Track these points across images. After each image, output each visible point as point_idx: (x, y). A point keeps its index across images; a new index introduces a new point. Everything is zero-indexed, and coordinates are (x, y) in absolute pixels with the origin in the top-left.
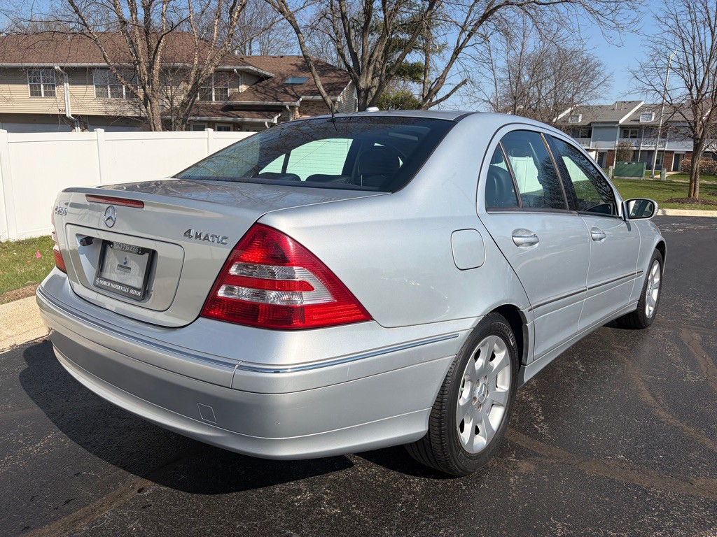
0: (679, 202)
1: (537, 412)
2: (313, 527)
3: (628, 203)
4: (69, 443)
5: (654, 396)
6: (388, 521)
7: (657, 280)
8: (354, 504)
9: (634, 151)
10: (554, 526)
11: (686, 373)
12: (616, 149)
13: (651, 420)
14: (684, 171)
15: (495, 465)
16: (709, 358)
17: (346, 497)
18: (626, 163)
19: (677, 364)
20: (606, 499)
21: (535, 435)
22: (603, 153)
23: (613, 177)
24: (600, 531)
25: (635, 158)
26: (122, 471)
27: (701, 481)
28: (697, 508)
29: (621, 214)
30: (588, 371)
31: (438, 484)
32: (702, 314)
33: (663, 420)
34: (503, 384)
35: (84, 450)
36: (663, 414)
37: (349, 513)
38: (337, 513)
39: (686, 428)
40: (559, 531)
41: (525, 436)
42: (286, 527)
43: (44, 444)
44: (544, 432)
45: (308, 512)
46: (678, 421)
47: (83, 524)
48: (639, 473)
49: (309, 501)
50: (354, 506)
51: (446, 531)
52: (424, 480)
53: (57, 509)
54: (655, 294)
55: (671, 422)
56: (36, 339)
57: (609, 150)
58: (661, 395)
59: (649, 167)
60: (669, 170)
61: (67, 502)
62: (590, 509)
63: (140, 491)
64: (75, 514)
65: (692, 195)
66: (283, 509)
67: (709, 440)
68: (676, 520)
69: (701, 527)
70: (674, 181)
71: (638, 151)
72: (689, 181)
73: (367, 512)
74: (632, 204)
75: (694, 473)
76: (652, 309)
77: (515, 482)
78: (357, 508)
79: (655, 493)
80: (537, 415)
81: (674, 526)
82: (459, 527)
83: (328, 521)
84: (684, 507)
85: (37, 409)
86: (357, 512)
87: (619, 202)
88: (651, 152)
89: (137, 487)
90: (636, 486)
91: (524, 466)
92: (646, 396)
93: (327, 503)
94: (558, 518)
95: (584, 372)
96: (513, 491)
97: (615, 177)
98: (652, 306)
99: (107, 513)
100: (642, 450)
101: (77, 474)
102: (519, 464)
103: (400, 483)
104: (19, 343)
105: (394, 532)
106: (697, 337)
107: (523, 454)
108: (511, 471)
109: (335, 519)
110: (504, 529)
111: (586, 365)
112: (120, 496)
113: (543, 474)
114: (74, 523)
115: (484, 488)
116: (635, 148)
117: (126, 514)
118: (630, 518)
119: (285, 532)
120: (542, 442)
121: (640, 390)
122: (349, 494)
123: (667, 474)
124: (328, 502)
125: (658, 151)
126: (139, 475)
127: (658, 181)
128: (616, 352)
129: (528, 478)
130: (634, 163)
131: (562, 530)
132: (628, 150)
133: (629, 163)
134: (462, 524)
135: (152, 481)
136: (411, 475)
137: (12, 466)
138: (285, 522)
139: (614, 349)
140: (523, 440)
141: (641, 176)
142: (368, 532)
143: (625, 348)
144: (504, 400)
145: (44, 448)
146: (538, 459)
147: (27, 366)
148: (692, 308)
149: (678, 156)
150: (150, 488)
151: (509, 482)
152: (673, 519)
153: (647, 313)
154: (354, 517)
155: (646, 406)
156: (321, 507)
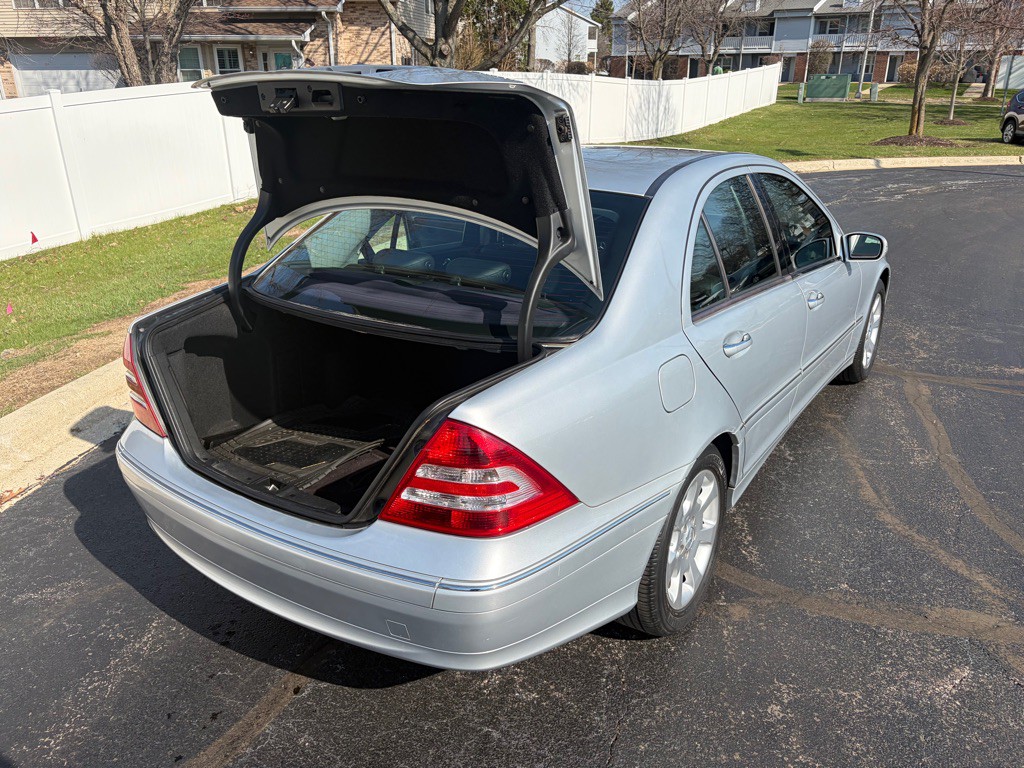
0: (896, 143)
1: (743, 531)
2: (512, 720)
3: (848, 237)
4: (184, 632)
5: (877, 491)
6: (596, 703)
7: (877, 317)
8: (552, 684)
9: (834, 53)
10: (779, 690)
11: (913, 451)
12: (808, 51)
13: (876, 529)
14: (902, 81)
15: (704, 613)
16: (940, 425)
17: (540, 676)
18: (823, 77)
19: (902, 437)
20: (833, 647)
21: (744, 565)
22: (790, 58)
23: (804, 99)
24: (829, 692)
25: (835, 63)
26: (264, 665)
27: (936, 613)
28: (933, 650)
29: (839, 253)
30: (797, 460)
31: (641, 647)
32: (930, 350)
33: (889, 527)
34: (710, 519)
35: (206, 640)
36: (888, 518)
37: (549, 698)
38: (534, 698)
39: (917, 537)
40: (785, 695)
41: (732, 568)
42: (482, 724)
43: (153, 636)
44: (754, 559)
45: (502, 701)
46: (907, 528)
47: (243, 745)
48: (867, 608)
49: (500, 687)
50: (552, 687)
51: (662, 709)
52: (626, 643)
53: (204, 728)
54: (873, 336)
55: (900, 529)
56: (68, 463)
57: (798, 54)
58: (885, 488)
59: (855, 78)
60: (881, 82)
61: (214, 717)
62: (817, 662)
63: (297, 691)
64: (230, 732)
65: (914, 132)
66: (472, 699)
67: (942, 552)
68: (911, 668)
69: (937, 675)
70: (890, 101)
71: (839, 53)
72: (911, 101)
73: (568, 694)
74: (854, 240)
75: (928, 601)
76: (870, 355)
77: (729, 635)
78: (557, 689)
79: (886, 634)
80: (743, 534)
81: (909, 677)
82: (676, 702)
83: (528, 711)
84: (919, 650)
85: (122, 584)
86: (558, 694)
87: (838, 237)
88: (857, 55)
89: (291, 686)
90: (864, 625)
91: (738, 611)
92: (868, 493)
93: (521, 687)
94: (783, 679)
95: (793, 462)
96: (729, 648)
97: (807, 100)
98: (870, 351)
99: (268, 727)
100: (867, 573)
101: (211, 677)
102: (731, 610)
103: (599, 650)
104: (48, 473)
105: (605, 717)
106: (925, 390)
107: (736, 594)
108: (722, 621)
109: (535, 708)
110: (726, 700)
111: (794, 449)
112: (275, 701)
113: (760, 621)
114: (234, 743)
115: (695, 646)
116: (836, 50)
117: (290, 725)
118: (861, 671)
119: (481, 730)
120: (753, 574)
121: (860, 483)
122: (542, 672)
123: (898, 606)
124: (522, 685)
125: (869, 52)
126: (287, 669)
127: (867, 103)
128: (828, 426)
129: (743, 628)
130: (834, 77)
131: (788, 694)
132: (825, 52)
133: (827, 78)
134: (678, 698)
135: (308, 676)
136: (609, 637)
137: (124, 673)
138: (479, 717)
139: (826, 420)
140: (731, 575)
141: (843, 96)
142: (576, 720)
143: (839, 417)
144: (711, 537)
145: (155, 643)
146: (752, 600)
147: (78, 514)
148: (918, 342)
149: (894, 60)
150: (306, 687)
151: (722, 636)
152: (907, 666)
153: (864, 363)
154: (556, 702)
155: (869, 507)
156: (514, 693)
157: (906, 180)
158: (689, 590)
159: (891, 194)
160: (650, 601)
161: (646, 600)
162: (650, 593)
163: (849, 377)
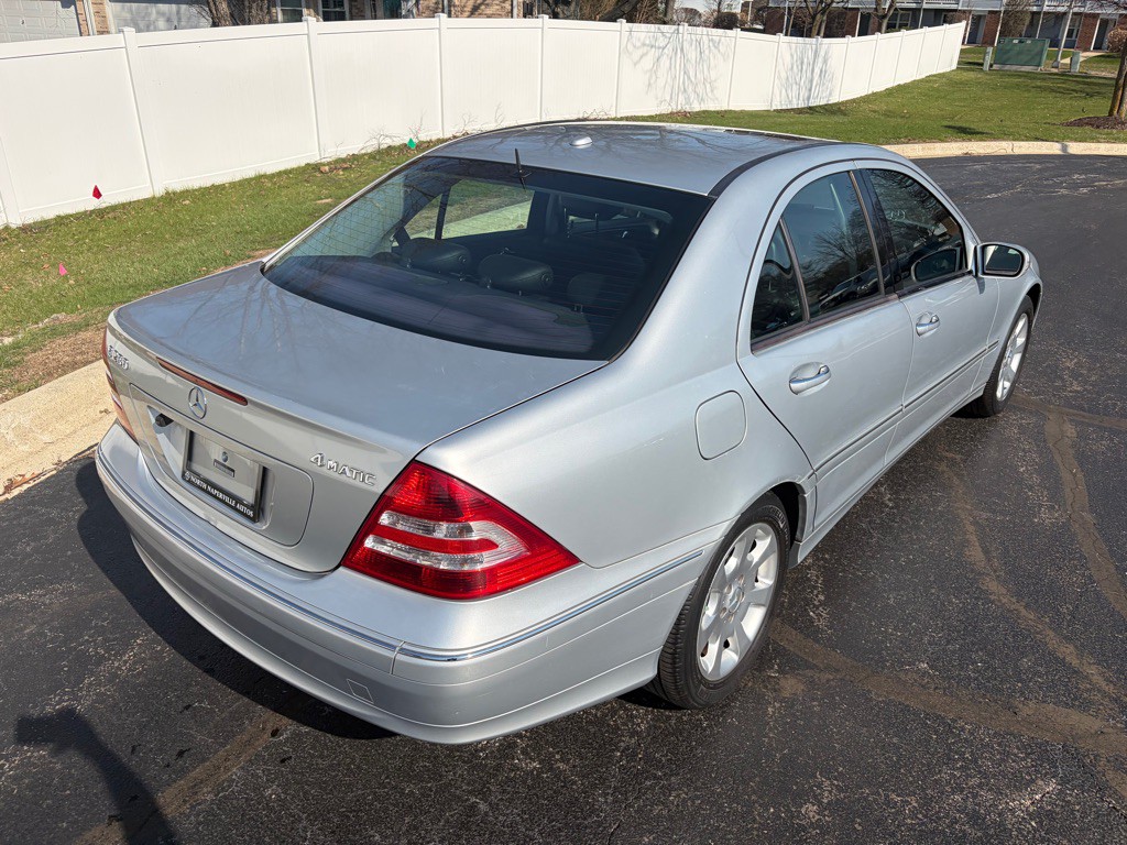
0: (1092, 125)
1: (815, 587)
2: (504, 791)
3: (984, 248)
4: (168, 654)
5: (986, 552)
6: (603, 780)
7: (1021, 341)
8: (558, 753)
9: (1033, 13)
10: (819, 786)
11: (1040, 506)
12: (1003, 9)
13: (976, 598)
14: (1112, 51)
15: (750, 684)
16: (1080, 475)
17: (547, 742)
18: (1016, 41)
19: (1031, 488)
20: (895, 740)
21: (809, 630)
22: (979, 17)
23: (991, 66)
24: (879, 794)
25: (1033, 24)
26: (246, 700)
27: (1027, 709)
28: (1015, 755)
29: (971, 265)
30: (897, 507)
31: (669, 718)
32: (1086, 382)
33: (992, 597)
34: (766, 577)
35: (190, 665)
36: (993, 586)
37: (551, 769)
38: (535, 768)
39: (1024, 612)
40: (826, 794)
41: (794, 632)
42: (470, 792)
43: (135, 655)
44: (821, 624)
45: (498, 768)
46: (1014, 600)
47: (205, 790)
48: (945, 694)
49: (499, 750)
50: (557, 757)
51: (678, 796)
52: (652, 712)
53: (168, 766)
54: (1014, 362)
55: (1004, 601)
56: (89, 449)
57: (990, 12)
58: (997, 549)
59: (1055, 43)
60: (1087, 50)
61: (181, 754)
62: (872, 756)
63: (275, 733)
64: (193, 774)
65: (1115, 112)
66: (464, 762)
67: (1052, 634)
68: (985, 775)
69: (1015, 786)
70: (1093, 73)
71: (1038, 13)
72: (1115, 75)
73: (574, 766)
74: (991, 250)
75: (1022, 694)
76: (1007, 385)
77: (774, 713)
78: (562, 760)
79: (963, 729)
80: (815, 592)
81: (980, 786)
82: (696, 789)
83: (524, 782)
84: (999, 753)
85: (114, 591)
86: (562, 766)
87: (970, 247)
88: (1061, 17)
89: (270, 728)
90: (938, 717)
91: (791, 686)
92: (975, 554)
93: (522, 753)
94: (826, 772)
95: (892, 508)
96: (770, 729)
97: (995, 67)
98: (1008, 380)
99: (236, 772)
100: (954, 652)
101: (187, 707)
102: (783, 682)
103: (620, 717)
104: (65, 458)
105: (610, 799)
106: (1070, 431)
107: (791, 664)
108: (770, 695)
109: (533, 780)
110: (754, 792)
111: (897, 493)
112: (249, 743)
113: (813, 700)
114: (195, 788)
115: (732, 724)
116: (1035, 9)
117: (260, 772)
118: (923, 772)
119: (468, 800)
120: (817, 641)
121: (968, 541)
122: (550, 737)
123: (984, 696)
124: (524, 752)
125: (1074, 14)
126: (269, 707)
127: (1065, 74)
128: (943, 467)
129: (792, 707)
130: (1029, 42)
131: (830, 792)
132: (1022, 12)
133: (1020, 42)
134: (699, 784)
135: (289, 717)
136: (634, 703)
137: (97, 694)
138: (468, 784)
139: (941, 460)
140: (791, 640)
141: (1039, 65)
142: (577, 799)
143: (958, 457)
144: (766, 598)
145: (135, 663)
146: (809, 673)
147: (84, 508)
148: (1073, 370)
149: (1105, 23)
150: (286, 729)
151: (765, 713)
152: (980, 772)
153: (999, 394)
154: (558, 775)
155: (972, 571)
156: (513, 759)
157: (1095, 171)
158: (731, 658)
159: (1075, 186)
160: (675, 672)
161: (670, 670)
162: (674, 663)
163: (980, 409)
